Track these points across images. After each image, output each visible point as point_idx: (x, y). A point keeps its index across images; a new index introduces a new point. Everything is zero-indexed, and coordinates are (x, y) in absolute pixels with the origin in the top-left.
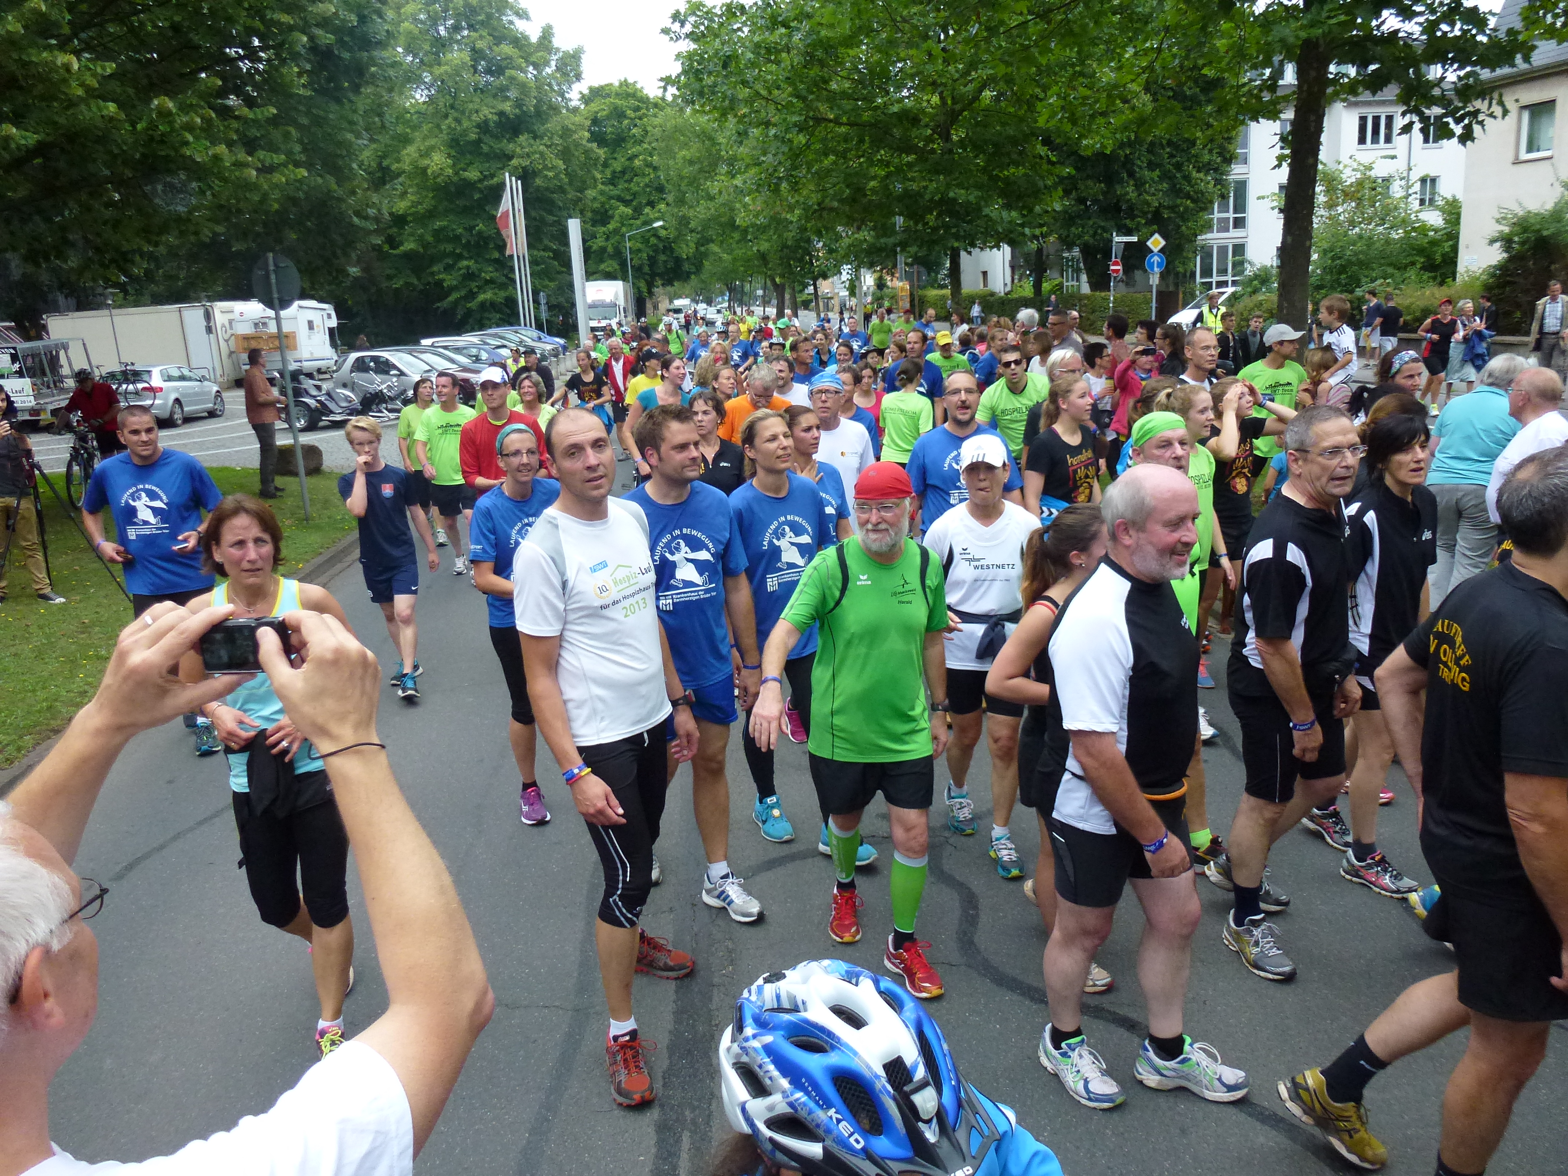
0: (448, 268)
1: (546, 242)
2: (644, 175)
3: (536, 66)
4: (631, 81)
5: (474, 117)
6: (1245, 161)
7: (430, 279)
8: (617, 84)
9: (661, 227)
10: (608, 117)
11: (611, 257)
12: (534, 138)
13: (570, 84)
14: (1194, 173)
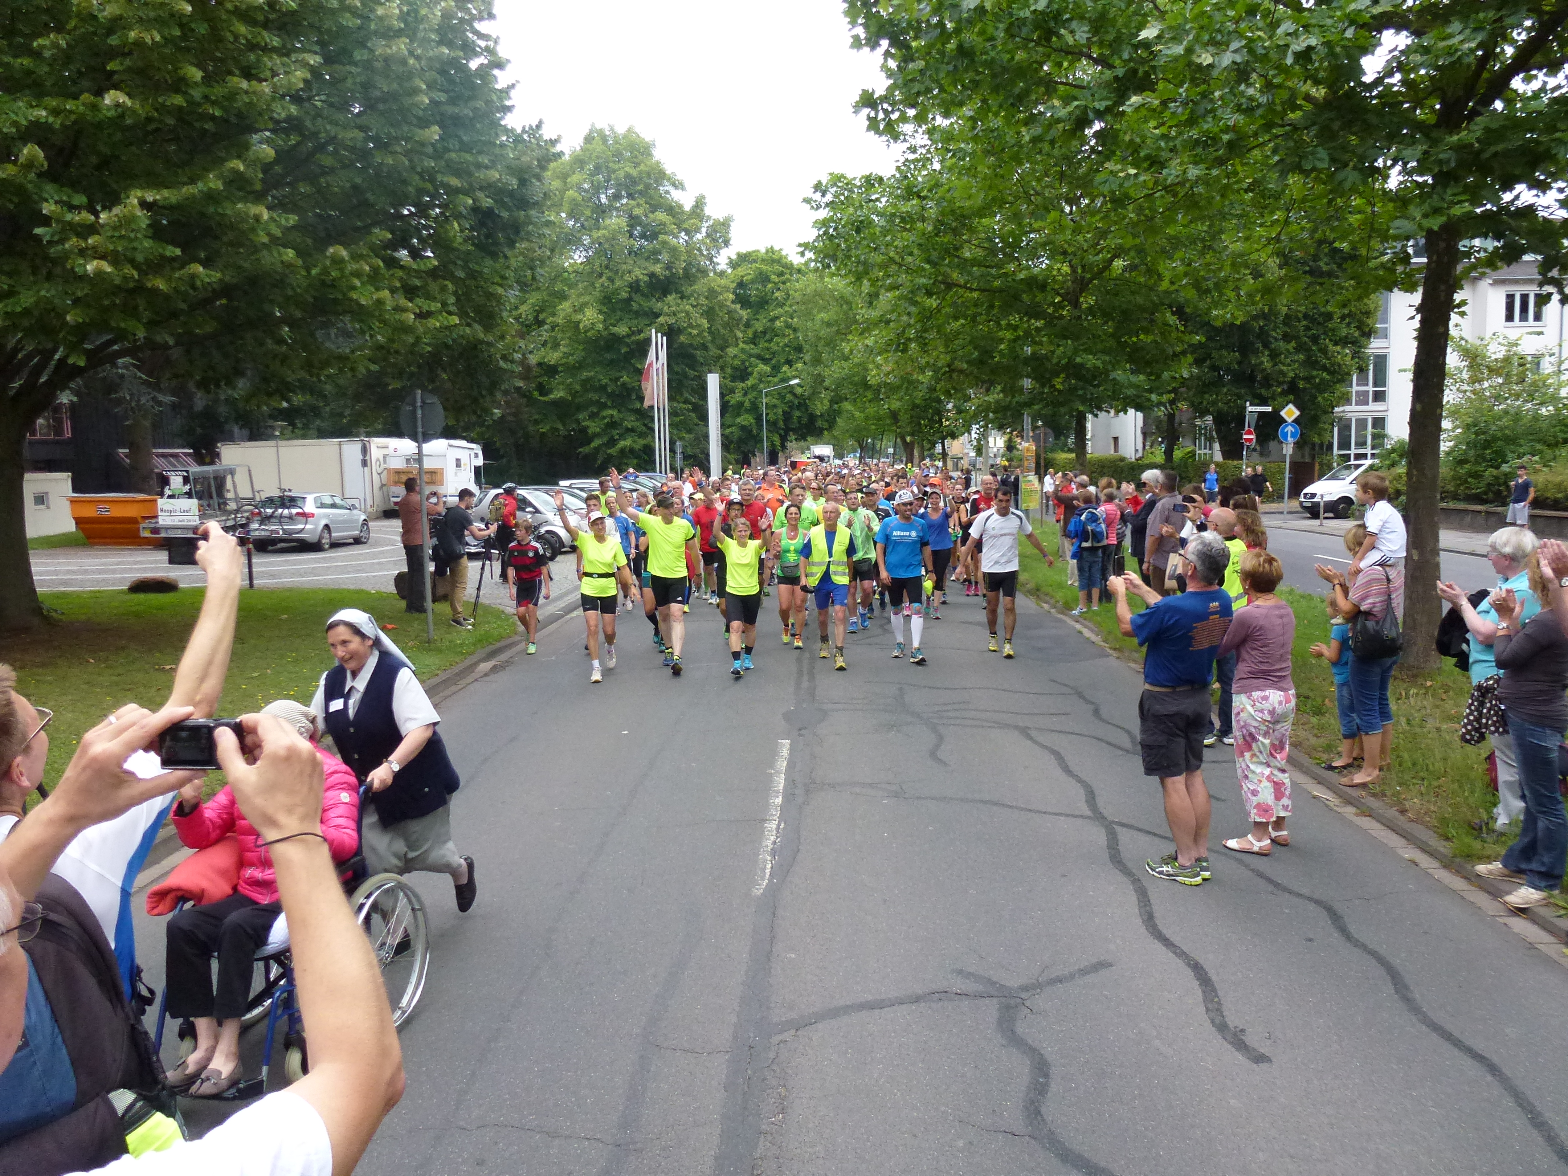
0: (593, 416)
1: (686, 394)
2: (784, 335)
3: (688, 232)
4: (776, 248)
5: (627, 277)
6: (1384, 336)
7: (575, 426)
8: (763, 251)
9: (798, 385)
10: (753, 282)
11: (748, 411)
12: (682, 298)
13: (718, 249)
14: (1331, 346)
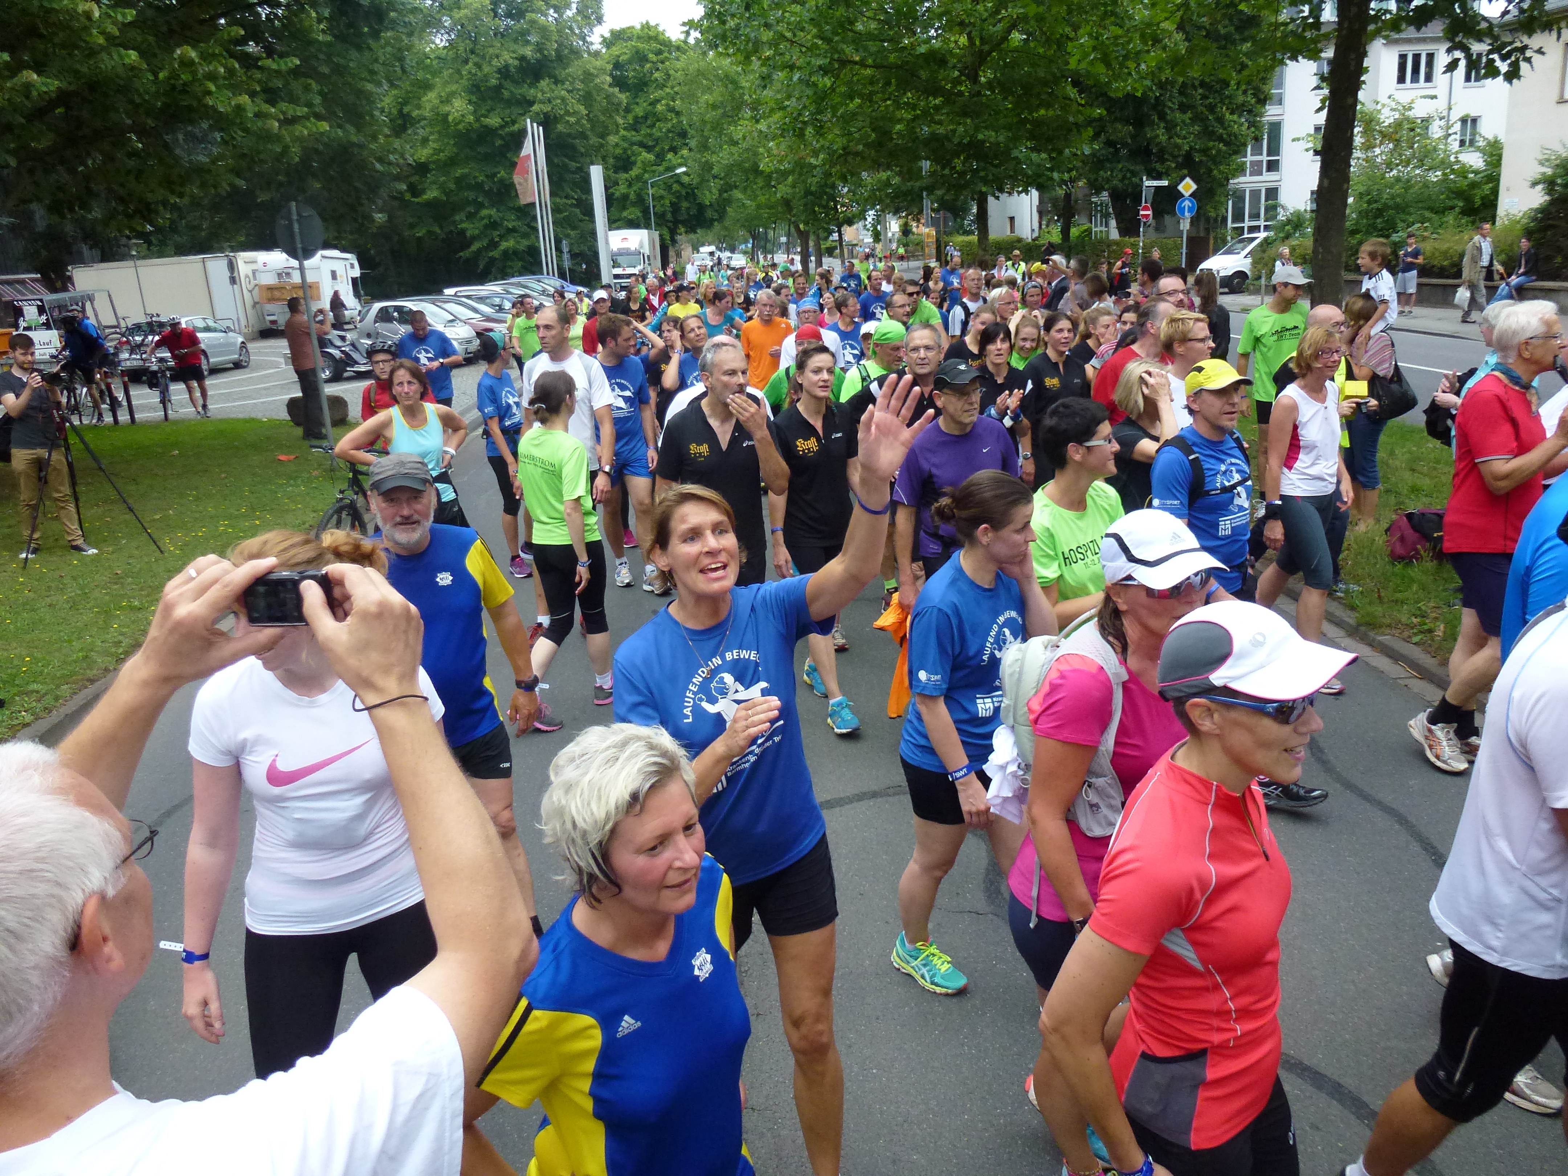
0: (470, 216)
1: (568, 189)
2: (666, 120)
3: (557, 9)
4: (652, 23)
5: (495, 62)
6: (1280, 102)
7: (453, 228)
8: (638, 27)
9: (684, 173)
10: (630, 62)
11: (634, 204)
12: (556, 83)
13: (591, 26)
14: (1227, 115)
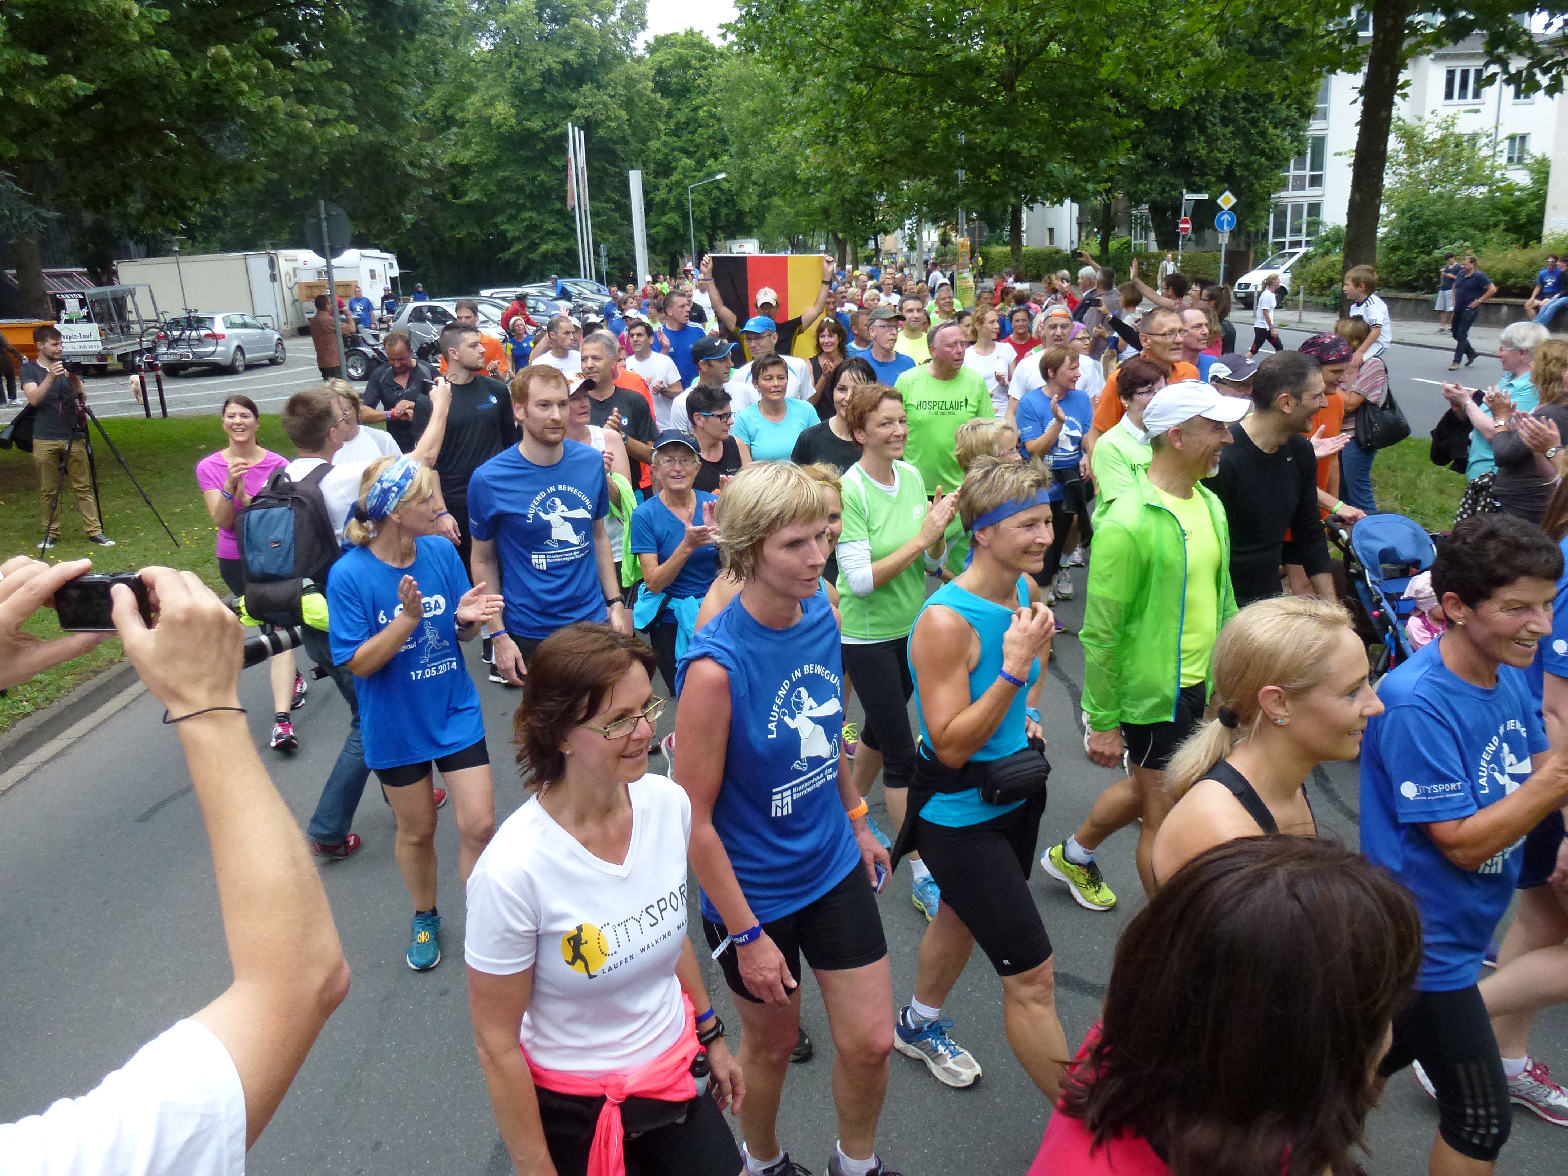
0: (512, 219)
1: (608, 192)
2: (708, 126)
3: (601, 14)
4: (696, 30)
5: (538, 66)
6: (1324, 117)
7: (492, 230)
8: (682, 33)
9: (725, 179)
10: (673, 67)
11: (673, 209)
12: (598, 88)
13: (635, 33)
14: (1271, 131)
